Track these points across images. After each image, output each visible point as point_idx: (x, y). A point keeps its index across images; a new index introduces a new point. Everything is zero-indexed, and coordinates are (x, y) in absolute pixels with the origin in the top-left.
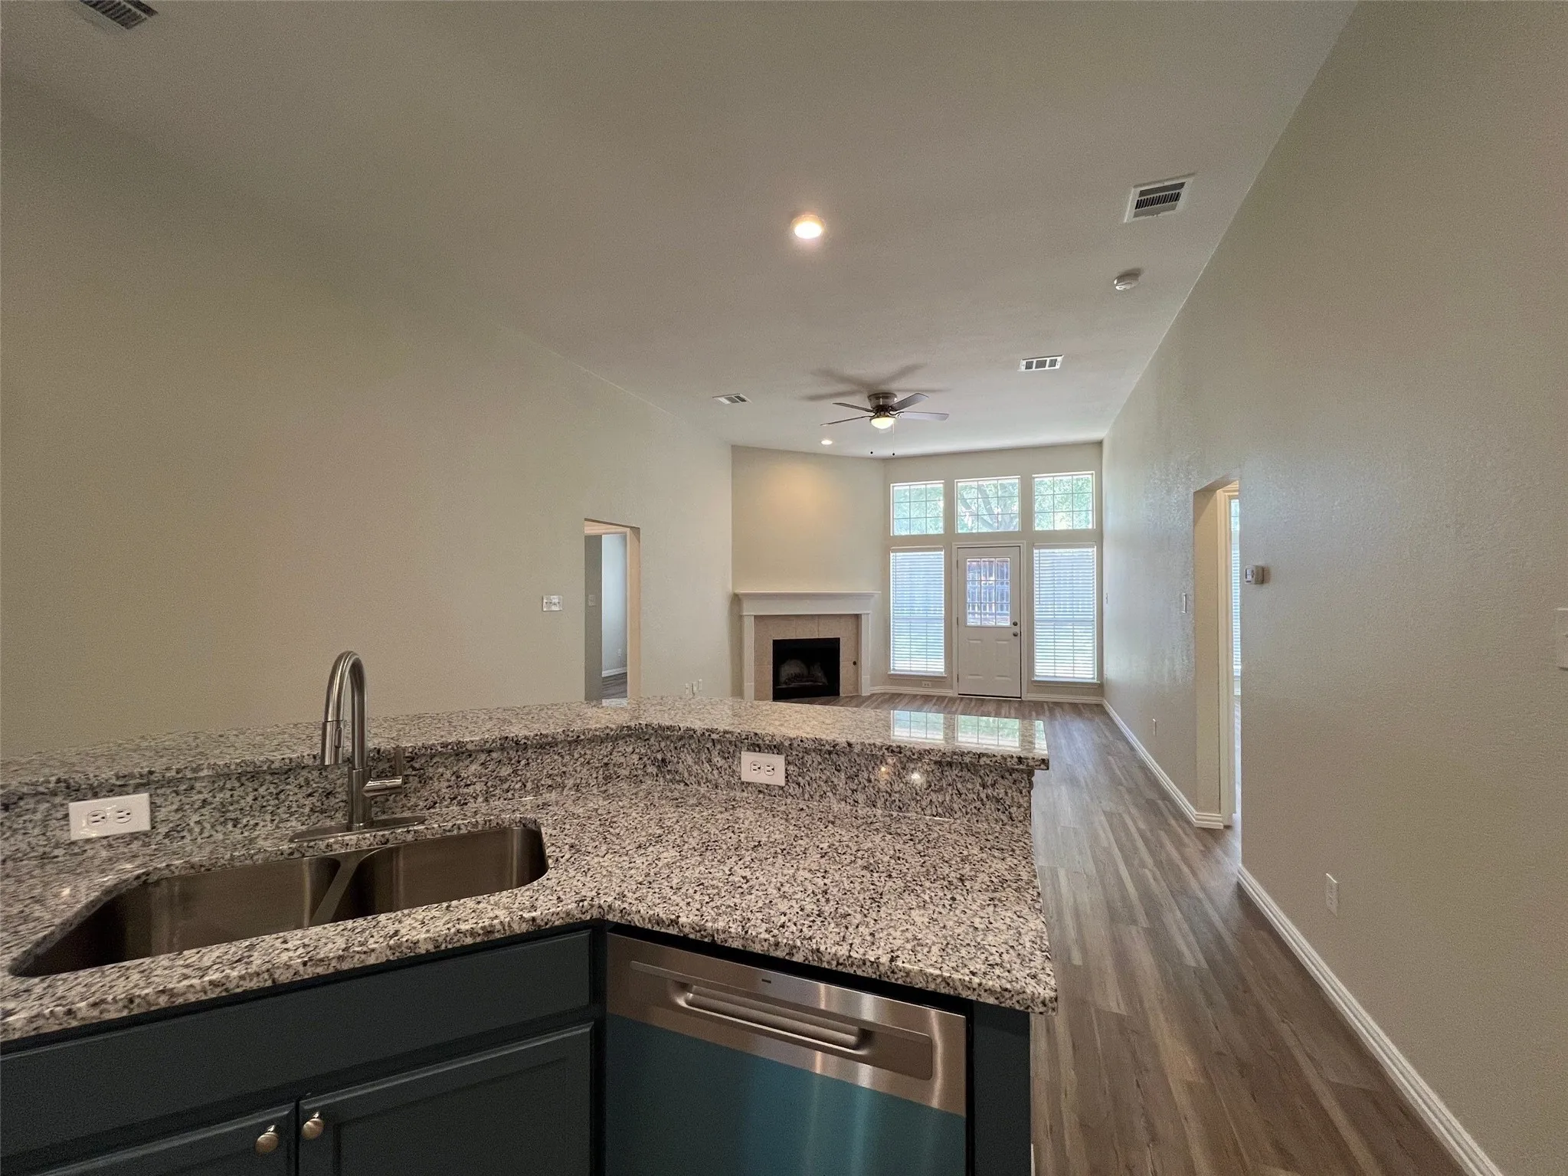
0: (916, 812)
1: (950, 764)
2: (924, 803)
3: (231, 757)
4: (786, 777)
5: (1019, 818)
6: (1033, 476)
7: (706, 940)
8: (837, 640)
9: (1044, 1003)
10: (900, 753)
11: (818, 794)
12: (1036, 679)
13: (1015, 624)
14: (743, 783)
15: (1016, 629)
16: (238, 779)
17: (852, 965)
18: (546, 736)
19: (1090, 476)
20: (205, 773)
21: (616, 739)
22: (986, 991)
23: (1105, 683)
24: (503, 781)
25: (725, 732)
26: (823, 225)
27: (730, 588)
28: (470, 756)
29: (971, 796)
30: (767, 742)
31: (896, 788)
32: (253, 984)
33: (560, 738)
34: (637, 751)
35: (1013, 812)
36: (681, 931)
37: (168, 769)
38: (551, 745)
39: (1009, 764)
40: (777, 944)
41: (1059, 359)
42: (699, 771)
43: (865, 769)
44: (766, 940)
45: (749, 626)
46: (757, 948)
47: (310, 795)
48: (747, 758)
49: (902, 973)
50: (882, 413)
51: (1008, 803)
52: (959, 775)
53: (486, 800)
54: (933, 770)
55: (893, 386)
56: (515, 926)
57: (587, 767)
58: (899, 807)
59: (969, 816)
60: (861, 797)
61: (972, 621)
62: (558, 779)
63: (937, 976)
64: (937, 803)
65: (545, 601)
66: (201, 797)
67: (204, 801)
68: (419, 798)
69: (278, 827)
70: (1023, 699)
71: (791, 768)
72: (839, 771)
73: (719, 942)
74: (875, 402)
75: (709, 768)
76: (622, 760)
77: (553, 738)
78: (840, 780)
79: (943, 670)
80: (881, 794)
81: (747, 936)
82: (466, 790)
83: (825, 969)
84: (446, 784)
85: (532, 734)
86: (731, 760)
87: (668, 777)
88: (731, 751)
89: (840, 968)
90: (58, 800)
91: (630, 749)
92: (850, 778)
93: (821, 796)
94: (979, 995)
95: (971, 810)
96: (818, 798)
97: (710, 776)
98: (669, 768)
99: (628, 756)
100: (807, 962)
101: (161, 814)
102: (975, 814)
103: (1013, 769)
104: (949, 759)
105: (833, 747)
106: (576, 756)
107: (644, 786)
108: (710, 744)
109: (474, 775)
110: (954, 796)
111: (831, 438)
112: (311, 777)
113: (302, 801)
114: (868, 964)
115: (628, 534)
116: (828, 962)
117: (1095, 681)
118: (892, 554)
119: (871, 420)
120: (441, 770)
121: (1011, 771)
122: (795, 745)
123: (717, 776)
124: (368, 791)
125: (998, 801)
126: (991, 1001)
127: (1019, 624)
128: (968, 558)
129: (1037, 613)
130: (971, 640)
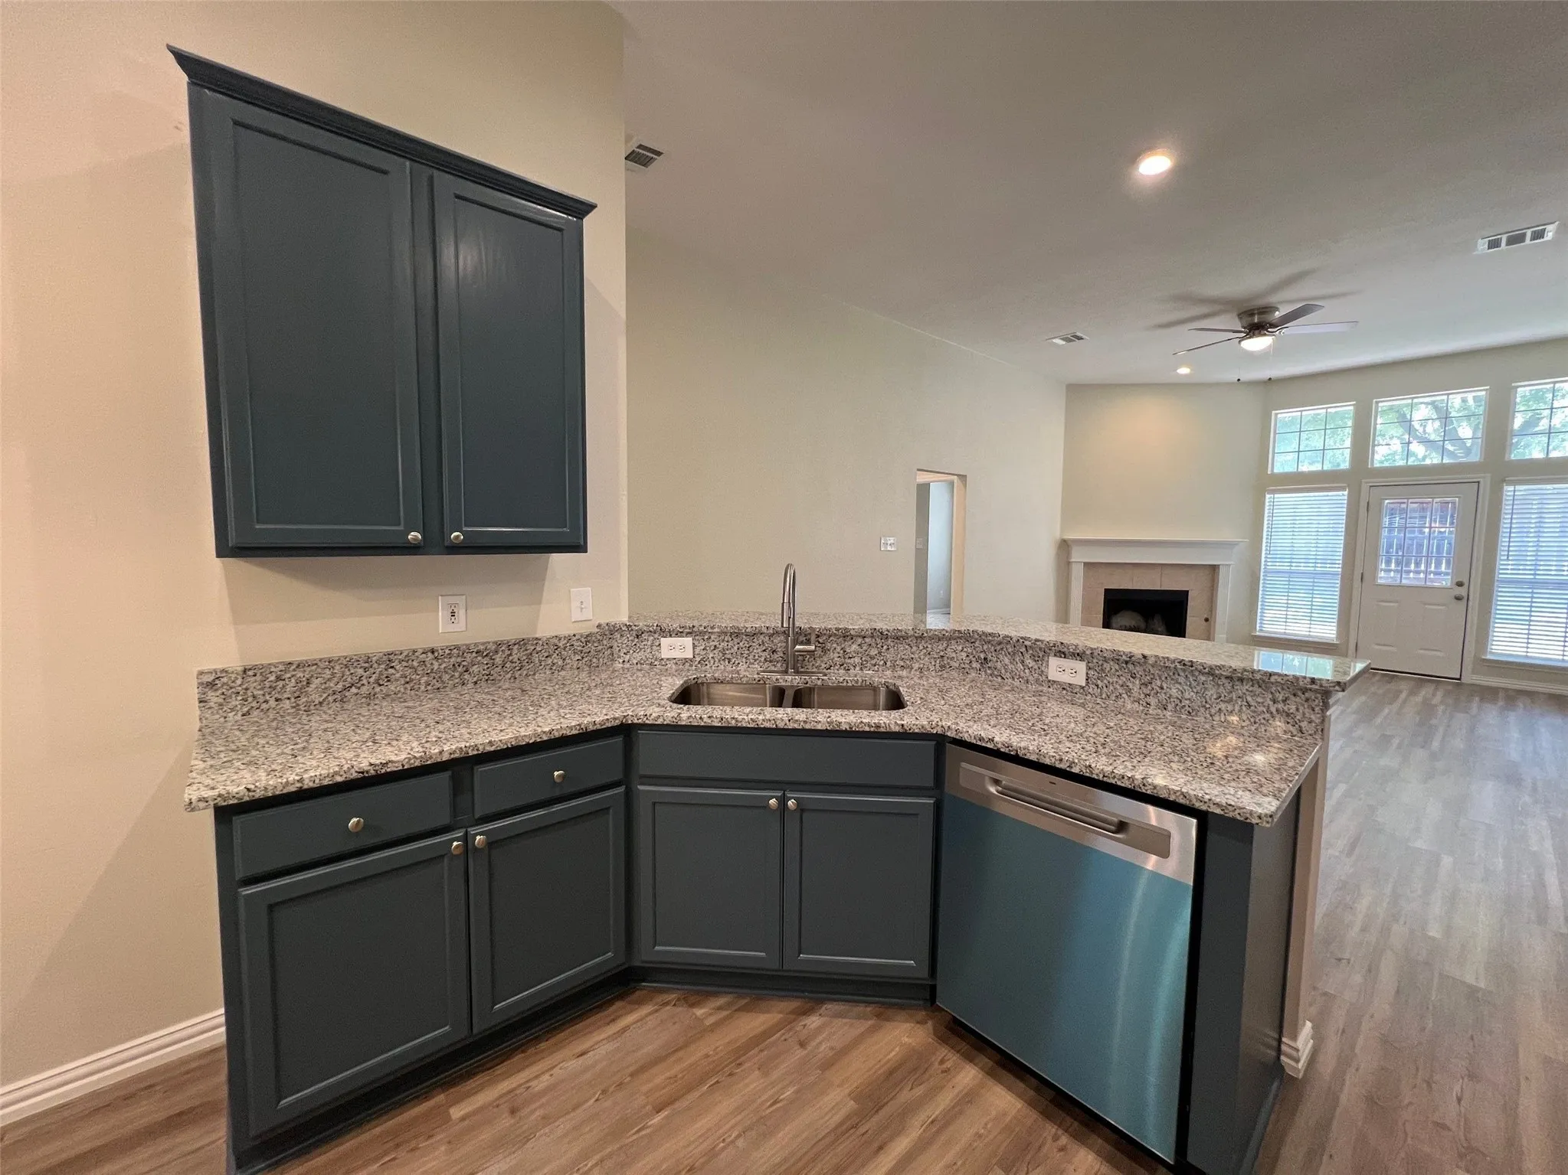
0: (1205, 718)
1: (1241, 680)
2: (1213, 711)
3: (727, 623)
4: (1087, 680)
5: (1310, 732)
6: (1511, 385)
7: (1012, 753)
8: (1185, 593)
9: (1260, 817)
10: (1192, 666)
11: (1114, 695)
12: (1489, 657)
13: (1460, 584)
14: (1049, 681)
15: (1462, 591)
16: (731, 636)
17: (1114, 777)
18: (901, 631)
20: (716, 630)
21: (950, 639)
22: (1214, 804)
24: (872, 658)
25: (1037, 640)
26: (1171, 160)
27: (1057, 535)
28: (852, 639)
29: (1261, 709)
30: (1071, 650)
31: (1187, 695)
32: (767, 725)
33: (911, 633)
34: (965, 650)
35: (1303, 726)
36: (995, 746)
37: (701, 626)
38: (905, 638)
39: (1301, 683)
40: (1061, 760)
41: (1549, 228)
42: (1014, 670)
43: (1158, 678)
44: (1053, 757)
45: (1078, 573)
46: (1047, 761)
47: (764, 651)
48: (1054, 662)
49: (1150, 787)
50: (1257, 332)
51: (1298, 717)
52: (1250, 689)
53: (861, 669)
54: (1223, 684)
55: (1273, 299)
56: (892, 726)
57: (928, 656)
58: (1189, 712)
59: (1257, 725)
60: (1153, 701)
61: (1385, 576)
62: (908, 662)
63: (1178, 791)
64: (1225, 711)
65: (883, 541)
66: (714, 643)
67: (715, 646)
68: (822, 662)
69: (749, 667)
70: (1464, 681)
71: (1091, 672)
72: (1134, 678)
73: (1021, 755)
74: (1247, 320)
75: (1022, 668)
76: (954, 655)
77: (906, 633)
78: (1135, 686)
79: (1334, 636)
80: (1172, 700)
81: (1040, 753)
82: (849, 661)
83: (1094, 778)
84: (838, 655)
85: (892, 629)
86: (1040, 662)
87: (989, 672)
88: (1041, 656)
89: (1105, 779)
90: (656, 636)
91: (960, 648)
92: (1145, 685)
93: (1117, 697)
94: (1209, 807)
95: (1260, 720)
96: (1114, 698)
97: (1022, 674)
98: (989, 665)
99: (958, 653)
100: (1082, 773)
101: (697, 651)
102: (1263, 724)
103: (1306, 688)
104: (1239, 675)
105: (1130, 657)
106: (921, 648)
107: (969, 676)
108: (1023, 650)
109: (854, 651)
110: (1244, 708)
111: (1188, 365)
112: (765, 640)
113: (761, 654)
114: (1126, 778)
115: (956, 481)
116: (1097, 775)
118: (1268, 496)
119: (1240, 342)
120: (835, 645)
121: (1304, 691)
122: (1096, 654)
123: (1028, 674)
124: (798, 651)
125: (1288, 715)
126: (1218, 811)
127: (1466, 584)
128: (1386, 499)
129: (1501, 572)
130: (1383, 601)
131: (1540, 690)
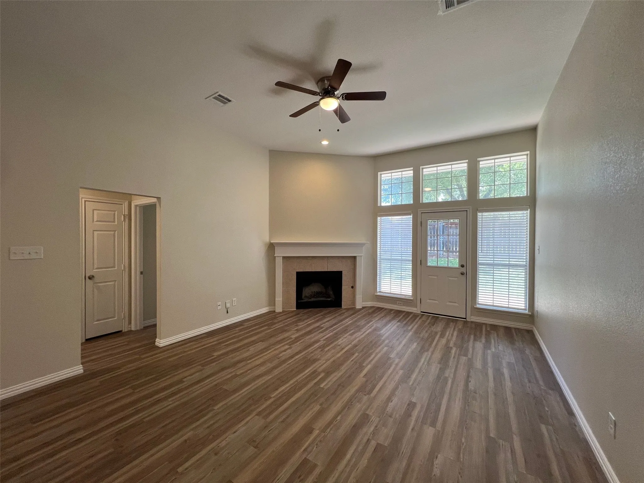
6: (478, 159)
8: (340, 273)
12: (478, 306)
13: (462, 266)
15: (463, 270)
19: (525, 157)
23: (535, 314)
27: (267, 239)
45: (279, 263)
50: (328, 95)
61: (431, 262)
70: (468, 319)
74: (322, 87)
79: (411, 295)
115: (157, 203)
117: (527, 312)
118: (378, 218)
127: (465, 266)
128: (429, 220)
129: (480, 259)
130: (430, 276)
131: (501, 324)
